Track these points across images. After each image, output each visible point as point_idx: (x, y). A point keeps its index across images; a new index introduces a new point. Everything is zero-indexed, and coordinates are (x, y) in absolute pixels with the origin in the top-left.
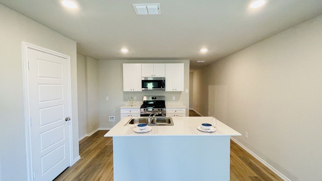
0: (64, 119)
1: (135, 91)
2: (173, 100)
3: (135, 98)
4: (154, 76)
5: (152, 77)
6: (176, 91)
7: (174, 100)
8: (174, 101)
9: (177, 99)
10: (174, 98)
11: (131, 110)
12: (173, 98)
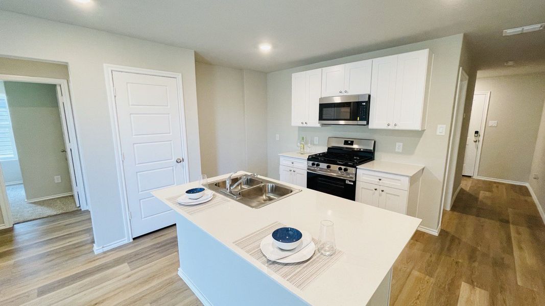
0: (174, 160)
1: (309, 125)
2: (397, 150)
3: (316, 139)
4: (345, 94)
5: (341, 94)
6: (397, 128)
7: (400, 151)
8: (398, 153)
9: (409, 151)
10: (399, 146)
11: (293, 160)
12: (397, 146)
